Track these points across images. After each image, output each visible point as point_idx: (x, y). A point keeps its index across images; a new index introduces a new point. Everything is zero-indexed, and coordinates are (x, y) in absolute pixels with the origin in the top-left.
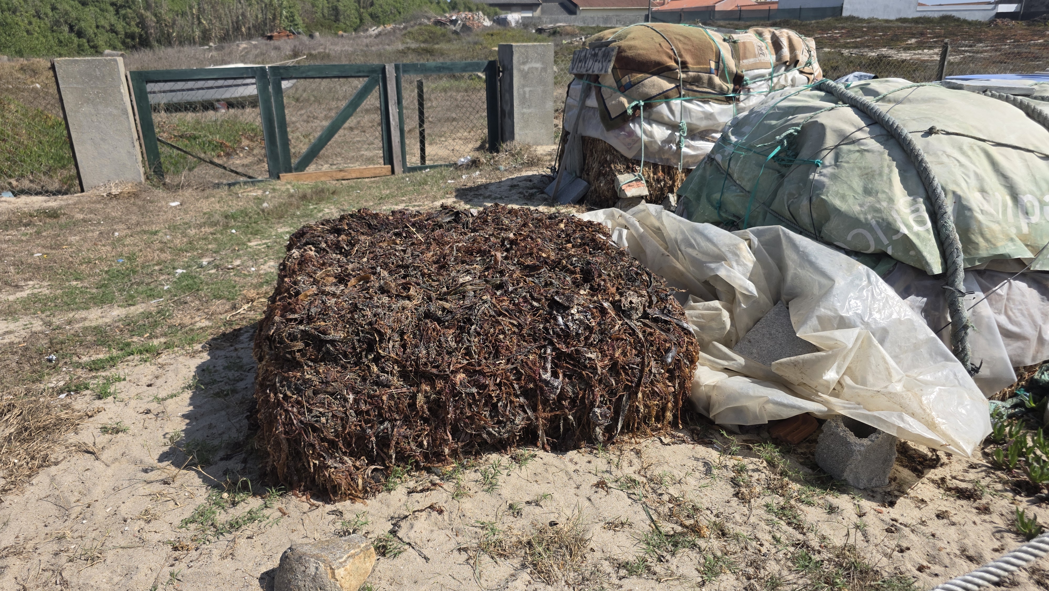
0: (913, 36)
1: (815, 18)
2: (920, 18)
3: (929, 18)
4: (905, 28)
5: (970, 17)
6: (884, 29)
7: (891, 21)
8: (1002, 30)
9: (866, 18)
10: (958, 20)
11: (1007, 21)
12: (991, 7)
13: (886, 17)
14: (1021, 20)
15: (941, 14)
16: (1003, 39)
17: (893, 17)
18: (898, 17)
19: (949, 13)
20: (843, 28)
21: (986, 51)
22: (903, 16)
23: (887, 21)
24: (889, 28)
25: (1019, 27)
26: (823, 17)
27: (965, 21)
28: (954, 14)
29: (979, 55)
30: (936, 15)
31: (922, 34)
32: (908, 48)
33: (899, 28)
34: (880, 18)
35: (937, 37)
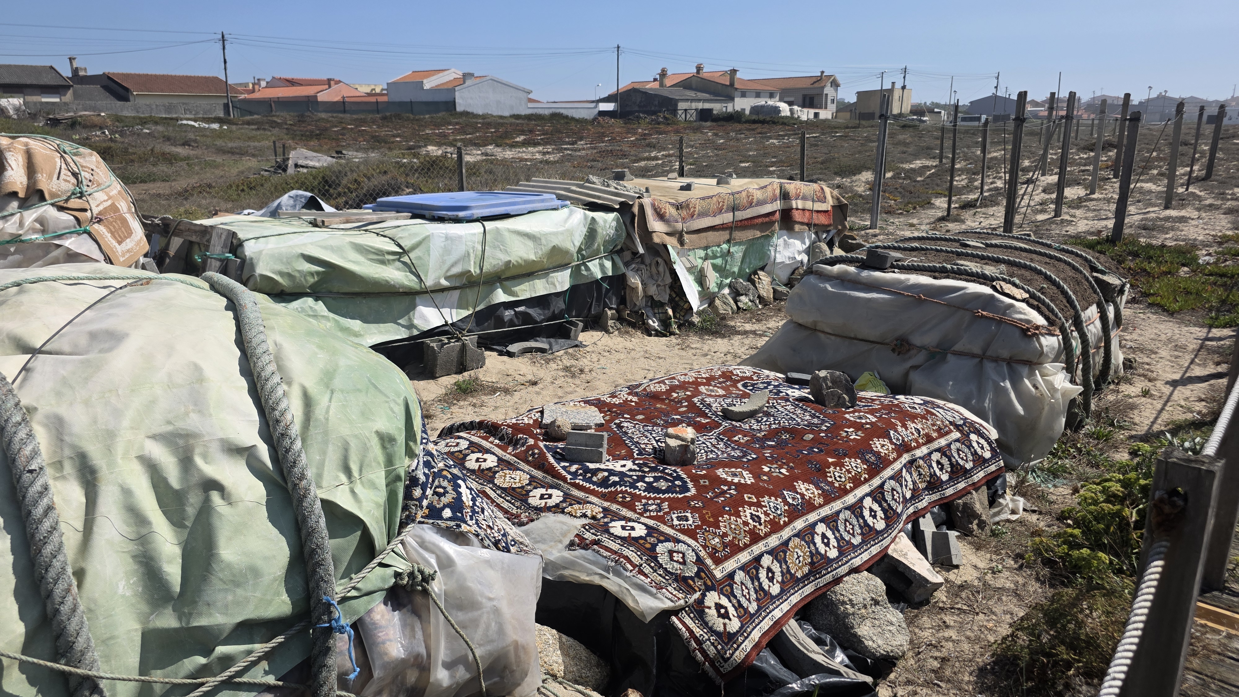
0: (522, 132)
1: (429, 112)
2: (532, 115)
3: (540, 115)
4: (517, 125)
5: (577, 115)
6: (497, 125)
7: (505, 117)
8: (603, 127)
9: (481, 113)
10: (567, 117)
11: (607, 119)
12: (593, 105)
13: (500, 114)
14: (620, 118)
15: (551, 111)
16: (601, 137)
17: (506, 114)
18: (512, 113)
19: (558, 111)
20: (457, 124)
21: (584, 149)
22: (516, 112)
23: (501, 117)
24: (502, 125)
25: (617, 125)
26: (437, 111)
27: (573, 119)
28: (562, 111)
29: (577, 153)
30: (547, 112)
31: (531, 131)
32: (513, 146)
33: (511, 124)
34: (495, 114)
35: (544, 134)
